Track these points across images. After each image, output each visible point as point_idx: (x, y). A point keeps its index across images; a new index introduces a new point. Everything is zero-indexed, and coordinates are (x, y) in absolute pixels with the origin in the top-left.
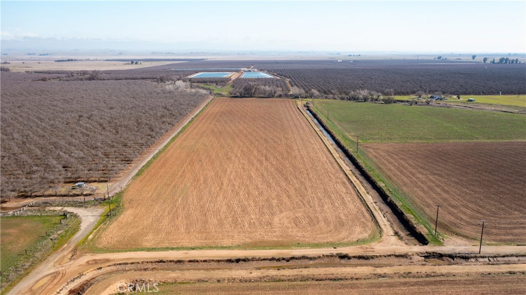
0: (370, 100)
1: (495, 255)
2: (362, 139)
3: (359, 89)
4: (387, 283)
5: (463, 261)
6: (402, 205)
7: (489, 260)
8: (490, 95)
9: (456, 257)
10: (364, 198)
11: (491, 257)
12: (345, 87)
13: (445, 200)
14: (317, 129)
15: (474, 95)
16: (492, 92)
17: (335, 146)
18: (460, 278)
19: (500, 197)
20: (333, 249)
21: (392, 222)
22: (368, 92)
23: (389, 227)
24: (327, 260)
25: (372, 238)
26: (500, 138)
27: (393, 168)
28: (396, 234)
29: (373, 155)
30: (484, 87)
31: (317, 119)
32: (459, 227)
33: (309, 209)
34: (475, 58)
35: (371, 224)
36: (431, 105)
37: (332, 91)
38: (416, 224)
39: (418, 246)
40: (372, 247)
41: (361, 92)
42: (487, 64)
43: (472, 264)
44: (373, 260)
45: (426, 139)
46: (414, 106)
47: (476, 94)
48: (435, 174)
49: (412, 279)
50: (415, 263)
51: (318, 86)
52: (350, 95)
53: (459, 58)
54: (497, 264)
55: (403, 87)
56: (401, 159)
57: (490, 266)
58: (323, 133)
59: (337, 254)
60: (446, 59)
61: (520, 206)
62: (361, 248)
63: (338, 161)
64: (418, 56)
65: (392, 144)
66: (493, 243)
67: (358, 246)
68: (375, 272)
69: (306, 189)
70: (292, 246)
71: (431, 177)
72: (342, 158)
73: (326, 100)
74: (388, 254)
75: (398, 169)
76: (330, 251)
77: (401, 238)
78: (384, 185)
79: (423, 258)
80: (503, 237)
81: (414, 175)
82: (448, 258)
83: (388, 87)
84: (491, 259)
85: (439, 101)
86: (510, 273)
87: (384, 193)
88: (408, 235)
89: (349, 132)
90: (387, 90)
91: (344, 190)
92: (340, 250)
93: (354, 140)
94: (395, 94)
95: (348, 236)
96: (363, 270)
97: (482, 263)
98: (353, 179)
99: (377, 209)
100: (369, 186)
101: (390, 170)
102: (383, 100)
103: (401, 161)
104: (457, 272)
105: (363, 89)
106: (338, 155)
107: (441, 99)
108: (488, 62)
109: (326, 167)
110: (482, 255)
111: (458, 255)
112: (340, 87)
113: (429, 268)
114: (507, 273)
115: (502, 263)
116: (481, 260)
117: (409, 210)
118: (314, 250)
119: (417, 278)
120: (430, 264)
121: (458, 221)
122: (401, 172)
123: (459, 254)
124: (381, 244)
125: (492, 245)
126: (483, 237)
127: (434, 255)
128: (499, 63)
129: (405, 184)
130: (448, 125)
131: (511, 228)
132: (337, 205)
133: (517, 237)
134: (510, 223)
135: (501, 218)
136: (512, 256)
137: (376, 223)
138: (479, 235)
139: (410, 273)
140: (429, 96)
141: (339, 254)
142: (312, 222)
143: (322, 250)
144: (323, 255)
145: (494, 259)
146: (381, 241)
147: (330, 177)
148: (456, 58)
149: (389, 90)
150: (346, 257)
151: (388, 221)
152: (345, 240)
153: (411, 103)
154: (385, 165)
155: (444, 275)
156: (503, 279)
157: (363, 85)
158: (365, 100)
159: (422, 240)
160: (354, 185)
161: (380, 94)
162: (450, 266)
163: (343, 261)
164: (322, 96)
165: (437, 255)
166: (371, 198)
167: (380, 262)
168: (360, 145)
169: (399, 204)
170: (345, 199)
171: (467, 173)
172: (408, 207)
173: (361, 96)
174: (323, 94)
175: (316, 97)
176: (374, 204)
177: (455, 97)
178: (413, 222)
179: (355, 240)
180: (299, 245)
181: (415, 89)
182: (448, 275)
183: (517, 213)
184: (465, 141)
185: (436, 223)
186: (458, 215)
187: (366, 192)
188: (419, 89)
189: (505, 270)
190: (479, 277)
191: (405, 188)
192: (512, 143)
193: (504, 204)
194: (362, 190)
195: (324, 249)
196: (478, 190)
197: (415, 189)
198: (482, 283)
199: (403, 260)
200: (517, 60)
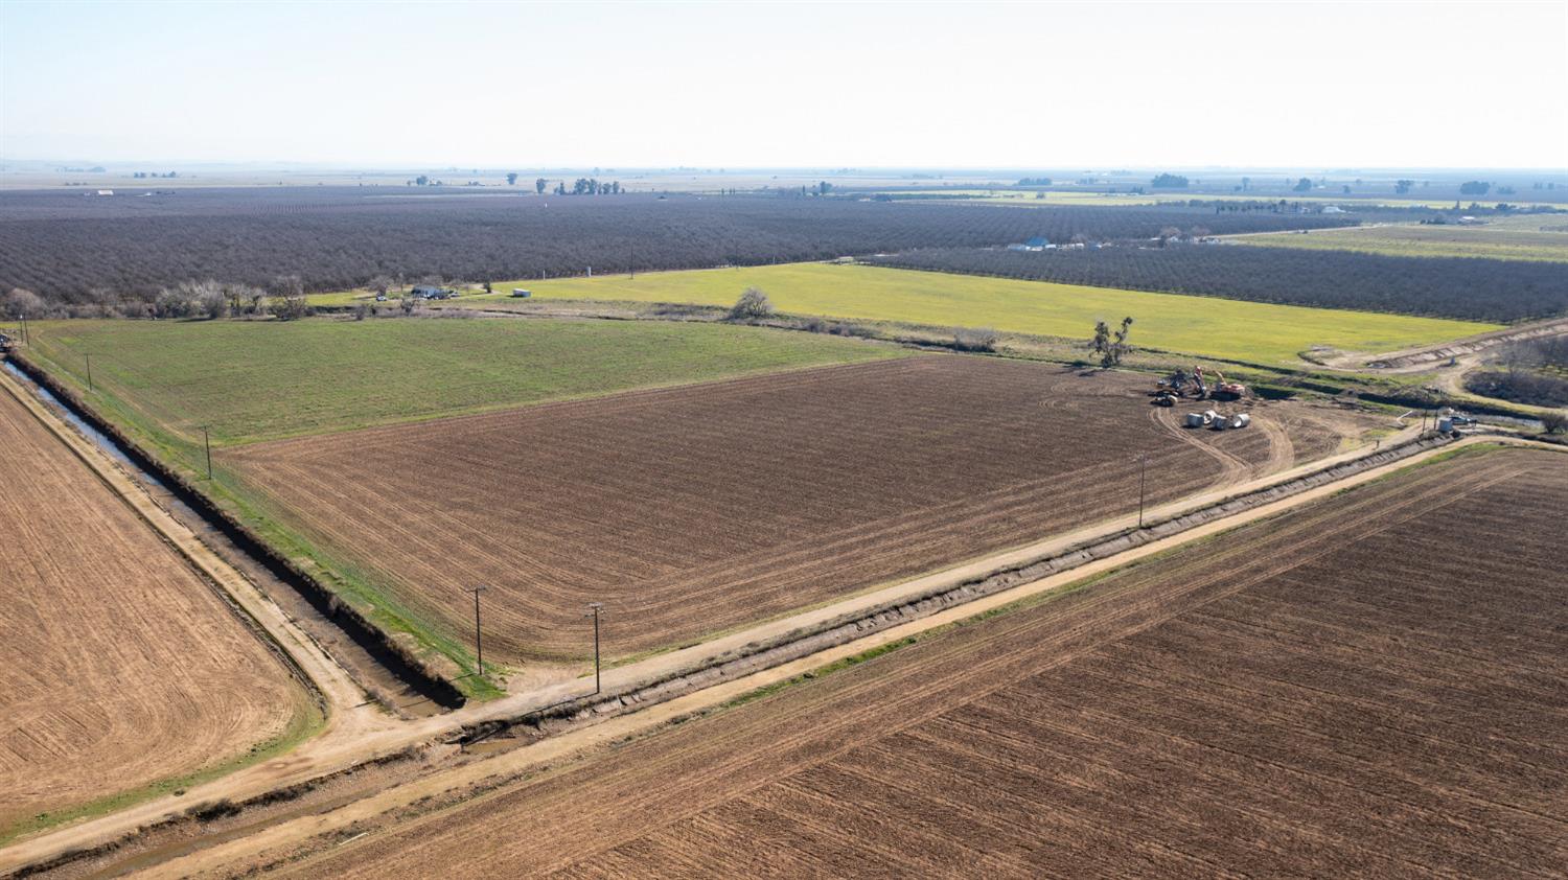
0: (228, 312)
1: (633, 688)
2: (221, 435)
3: (187, 282)
4: (364, 849)
5: (561, 724)
6: (375, 614)
7: (623, 703)
8: (565, 276)
9: (542, 718)
10: (256, 614)
11: (627, 694)
12: (138, 277)
13: (492, 571)
14: (54, 422)
15: (526, 279)
16: (570, 269)
17: (130, 468)
18: (560, 772)
19: (625, 538)
20: (172, 798)
21: (354, 666)
22: (220, 286)
23: (345, 683)
24: (156, 840)
25: (300, 729)
26: (605, 387)
27: (331, 509)
28: (371, 697)
29: (264, 479)
30: (547, 256)
31: (51, 388)
32: (538, 638)
33: (66, 692)
34: (516, 182)
35: (288, 689)
36: (414, 315)
37: (93, 291)
38: (424, 656)
39: (438, 715)
40: (302, 757)
41: (196, 290)
42: (547, 196)
43: (587, 724)
44: (312, 793)
45: (415, 411)
46: (368, 321)
47: (531, 278)
48: (454, 506)
49: (437, 816)
50: (438, 767)
51: (36, 278)
52: (159, 299)
53: (473, 180)
54: (643, 708)
55: (327, 266)
56: (354, 478)
57: (627, 717)
58: (78, 432)
59: (191, 811)
60: (439, 183)
61: (672, 549)
62: (270, 768)
63: (146, 514)
64: (360, 177)
65: (319, 438)
66: (625, 657)
67: (259, 766)
68: (324, 829)
69: (41, 627)
70: (17, 832)
71: (445, 516)
72: (161, 503)
73: (76, 322)
74: (354, 763)
75: (348, 509)
76: (166, 806)
77: (385, 707)
78: (312, 563)
79: (458, 746)
80: (647, 637)
81: (396, 518)
82: (522, 726)
83: (281, 268)
84: (627, 700)
85: (436, 303)
86: (675, 721)
87: (317, 586)
88: (405, 693)
89: (173, 418)
90: (280, 277)
91: (185, 604)
92: (199, 797)
93: (192, 440)
94: (307, 290)
95: (220, 743)
96: (289, 832)
97: (608, 717)
98: (209, 562)
99: (301, 639)
100: (264, 577)
101: (323, 514)
102: (271, 310)
103: (355, 485)
104: (550, 756)
105: (199, 278)
106: (143, 496)
107: (442, 297)
108: (549, 190)
109: (108, 540)
110: (606, 696)
111: (546, 712)
112: (118, 276)
113: (478, 769)
114: (667, 723)
115: (654, 701)
116: (605, 708)
117: (399, 621)
118: (103, 820)
119: (448, 805)
120: (481, 756)
121: (535, 622)
122: (360, 516)
123: (549, 707)
124: (330, 739)
125: (625, 662)
126: (600, 650)
127: (485, 730)
128: (574, 193)
129: (376, 550)
130: (472, 365)
131: (661, 610)
132: (164, 654)
133: (678, 629)
134: (656, 598)
135: (634, 590)
136: (673, 677)
137: (306, 680)
138: (590, 644)
139: (428, 798)
140: (409, 289)
141: (198, 808)
142: (81, 732)
143: (133, 812)
144: (141, 829)
145: (633, 697)
146: (329, 732)
147: (125, 571)
148: (465, 181)
149: (286, 278)
150: (222, 812)
151: (342, 665)
152: (213, 758)
153: (359, 313)
154: (307, 503)
155: (520, 776)
156: (663, 740)
157: (198, 266)
158: (214, 312)
159: (446, 696)
160: (214, 581)
161: (258, 291)
162: (533, 746)
163: (213, 828)
164: (58, 310)
165: (493, 727)
166: (276, 611)
167: (336, 794)
168: (219, 454)
169: (365, 610)
170: (192, 629)
171: (539, 490)
172: (392, 612)
173: (197, 303)
174: (59, 304)
175: (32, 316)
176: (290, 627)
177: (479, 287)
178: (415, 652)
179: (243, 750)
180: (43, 820)
181: (365, 273)
182: (529, 772)
183: (667, 568)
184: (521, 404)
185: (478, 641)
186: (533, 605)
187: (257, 596)
188: (376, 269)
189: (662, 719)
190: (608, 754)
191: (376, 562)
192: (633, 394)
193: (636, 554)
194: (245, 592)
195: (141, 809)
196: (571, 529)
197: (406, 558)
198: (615, 767)
199: (400, 768)
200: (616, 186)
